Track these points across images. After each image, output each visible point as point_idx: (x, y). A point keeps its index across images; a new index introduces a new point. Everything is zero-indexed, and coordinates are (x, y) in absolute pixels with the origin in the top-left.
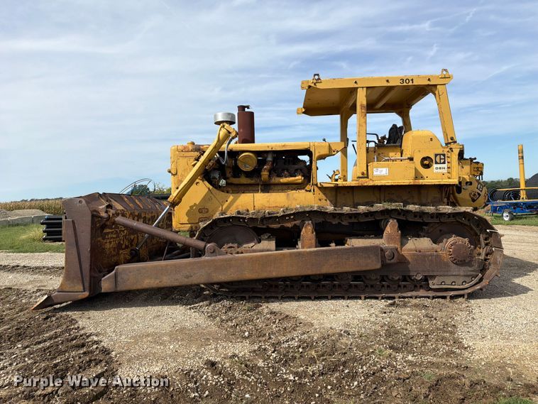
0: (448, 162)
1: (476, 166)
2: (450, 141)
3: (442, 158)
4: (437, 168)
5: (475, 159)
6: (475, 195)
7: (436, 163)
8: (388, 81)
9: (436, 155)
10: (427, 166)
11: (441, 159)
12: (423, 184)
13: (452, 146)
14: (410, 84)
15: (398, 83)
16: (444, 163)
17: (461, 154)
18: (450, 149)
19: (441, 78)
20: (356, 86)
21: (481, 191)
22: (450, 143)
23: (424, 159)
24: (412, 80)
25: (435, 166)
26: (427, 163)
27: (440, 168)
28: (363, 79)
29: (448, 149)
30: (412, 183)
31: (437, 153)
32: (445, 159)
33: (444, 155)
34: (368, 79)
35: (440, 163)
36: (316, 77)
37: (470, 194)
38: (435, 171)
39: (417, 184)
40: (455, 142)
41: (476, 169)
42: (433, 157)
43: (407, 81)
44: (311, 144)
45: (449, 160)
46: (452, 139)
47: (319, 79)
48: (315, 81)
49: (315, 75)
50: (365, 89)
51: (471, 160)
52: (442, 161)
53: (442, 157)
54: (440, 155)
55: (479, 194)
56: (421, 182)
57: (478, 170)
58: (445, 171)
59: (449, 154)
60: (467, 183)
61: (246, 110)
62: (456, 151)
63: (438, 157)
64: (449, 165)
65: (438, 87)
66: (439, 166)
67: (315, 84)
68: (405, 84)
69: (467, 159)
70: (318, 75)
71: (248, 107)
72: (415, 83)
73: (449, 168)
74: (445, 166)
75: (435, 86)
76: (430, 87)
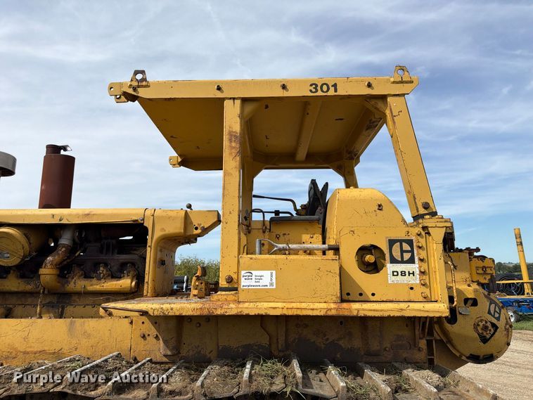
0: (421, 260)
1: (480, 264)
2: (422, 211)
3: (406, 250)
4: (395, 273)
5: (478, 250)
6: (485, 328)
7: (393, 261)
8: (284, 87)
9: (392, 243)
10: (374, 268)
11: (402, 251)
12: (361, 314)
13: (428, 221)
14: (331, 92)
15: (305, 92)
16: (411, 261)
17: (448, 240)
18: (424, 228)
19: (394, 82)
20: (219, 95)
21: (498, 319)
22: (422, 216)
23: (364, 250)
24: (335, 86)
25: (390, 267)
26: (371, 259)
27: (403, 273)
28: (235, 83)
29: (418, 230)
30: (333, 313)
31: (394, 236)
32: (412, 251)
33: (410, 242)
34: (245, 83)
35: (402, 262)
36: (139, 77)
37: (476, 326)
38: (391, 279)
39: (346, 313)
40: (434, 214)
41: (480, 271)
42: (384, 247)
43: (325, 88)
44: (148, 213)
45: (423, 254)
46: (426, 206)
47: (144, 79)
48: (135, 84)
49: (136, 73)
50: (238, 102)
51: (470, 251)
52: (407, 256)
53: (406, 247)
54: (401, 241)
55: (494, 325)
56: (356, 308)
57: (485, 273)
58: (415, 280)
59: (422, 242)
60: (466, 300)
61: (62, 152)
62: (438, 235)
63: (396, 247)
64: (425, 266)
65: (389, 99)
66: (400, 267)
67: (135, 89)
68: (320, 93)
69: (461, 251)
70: (143, 72)
71: (65, 148)
72: (341, 92)
73: (422, 273)
74: (415, 267)
75: (383, 98)
76: (373, 102)
